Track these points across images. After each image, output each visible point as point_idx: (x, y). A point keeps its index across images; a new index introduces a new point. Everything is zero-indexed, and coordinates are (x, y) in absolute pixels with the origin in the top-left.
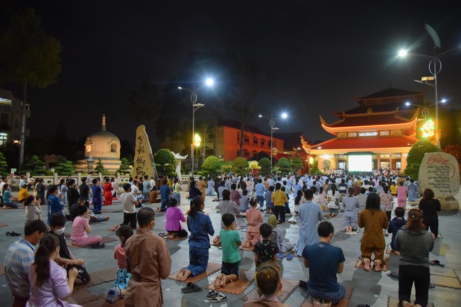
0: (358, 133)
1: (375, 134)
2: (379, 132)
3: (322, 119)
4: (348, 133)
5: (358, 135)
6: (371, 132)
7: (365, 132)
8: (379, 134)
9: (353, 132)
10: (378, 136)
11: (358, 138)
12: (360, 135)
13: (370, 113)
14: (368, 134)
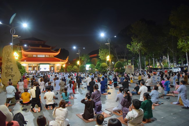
0: (37, 55)
2: (45, 55)
4: (33, 55)
6: (42, 55)
7: (40, 55)
9: (35, 55)
10: (45, 57)
11: (37, 57)
12: (38, 56)
13: (41, 47)
14: (41, 56)
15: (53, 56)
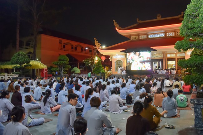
0: (147, 35)
1: (163, 35)
2: (166, 33)
3: (115, 24)
5: (147, 37)
7: (154, 34)
8: (166, 35)
9: (143, 35)
10: (166, 37)
11: (148, 40)
12: (150, 37)
13: (159, 18)
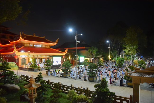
8: (42, 46)
9: (31, 44)
12: (35, 46)
14: (38, 46)
15: (49, 47)
